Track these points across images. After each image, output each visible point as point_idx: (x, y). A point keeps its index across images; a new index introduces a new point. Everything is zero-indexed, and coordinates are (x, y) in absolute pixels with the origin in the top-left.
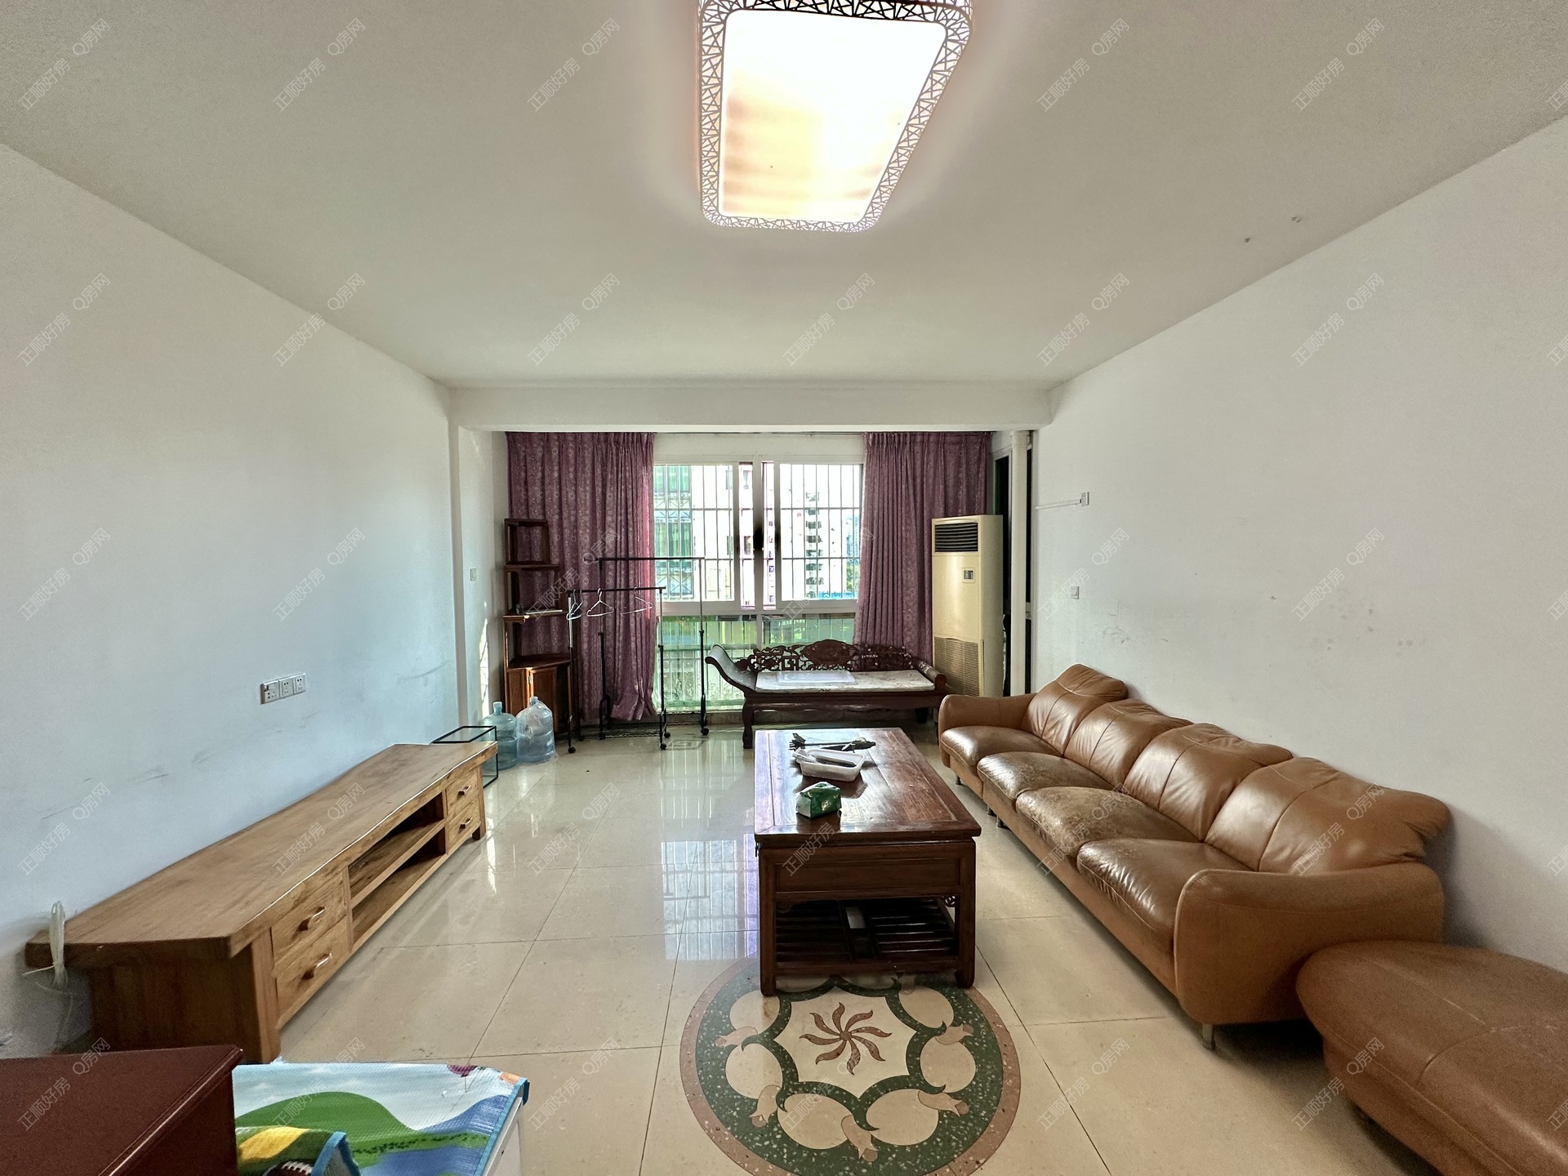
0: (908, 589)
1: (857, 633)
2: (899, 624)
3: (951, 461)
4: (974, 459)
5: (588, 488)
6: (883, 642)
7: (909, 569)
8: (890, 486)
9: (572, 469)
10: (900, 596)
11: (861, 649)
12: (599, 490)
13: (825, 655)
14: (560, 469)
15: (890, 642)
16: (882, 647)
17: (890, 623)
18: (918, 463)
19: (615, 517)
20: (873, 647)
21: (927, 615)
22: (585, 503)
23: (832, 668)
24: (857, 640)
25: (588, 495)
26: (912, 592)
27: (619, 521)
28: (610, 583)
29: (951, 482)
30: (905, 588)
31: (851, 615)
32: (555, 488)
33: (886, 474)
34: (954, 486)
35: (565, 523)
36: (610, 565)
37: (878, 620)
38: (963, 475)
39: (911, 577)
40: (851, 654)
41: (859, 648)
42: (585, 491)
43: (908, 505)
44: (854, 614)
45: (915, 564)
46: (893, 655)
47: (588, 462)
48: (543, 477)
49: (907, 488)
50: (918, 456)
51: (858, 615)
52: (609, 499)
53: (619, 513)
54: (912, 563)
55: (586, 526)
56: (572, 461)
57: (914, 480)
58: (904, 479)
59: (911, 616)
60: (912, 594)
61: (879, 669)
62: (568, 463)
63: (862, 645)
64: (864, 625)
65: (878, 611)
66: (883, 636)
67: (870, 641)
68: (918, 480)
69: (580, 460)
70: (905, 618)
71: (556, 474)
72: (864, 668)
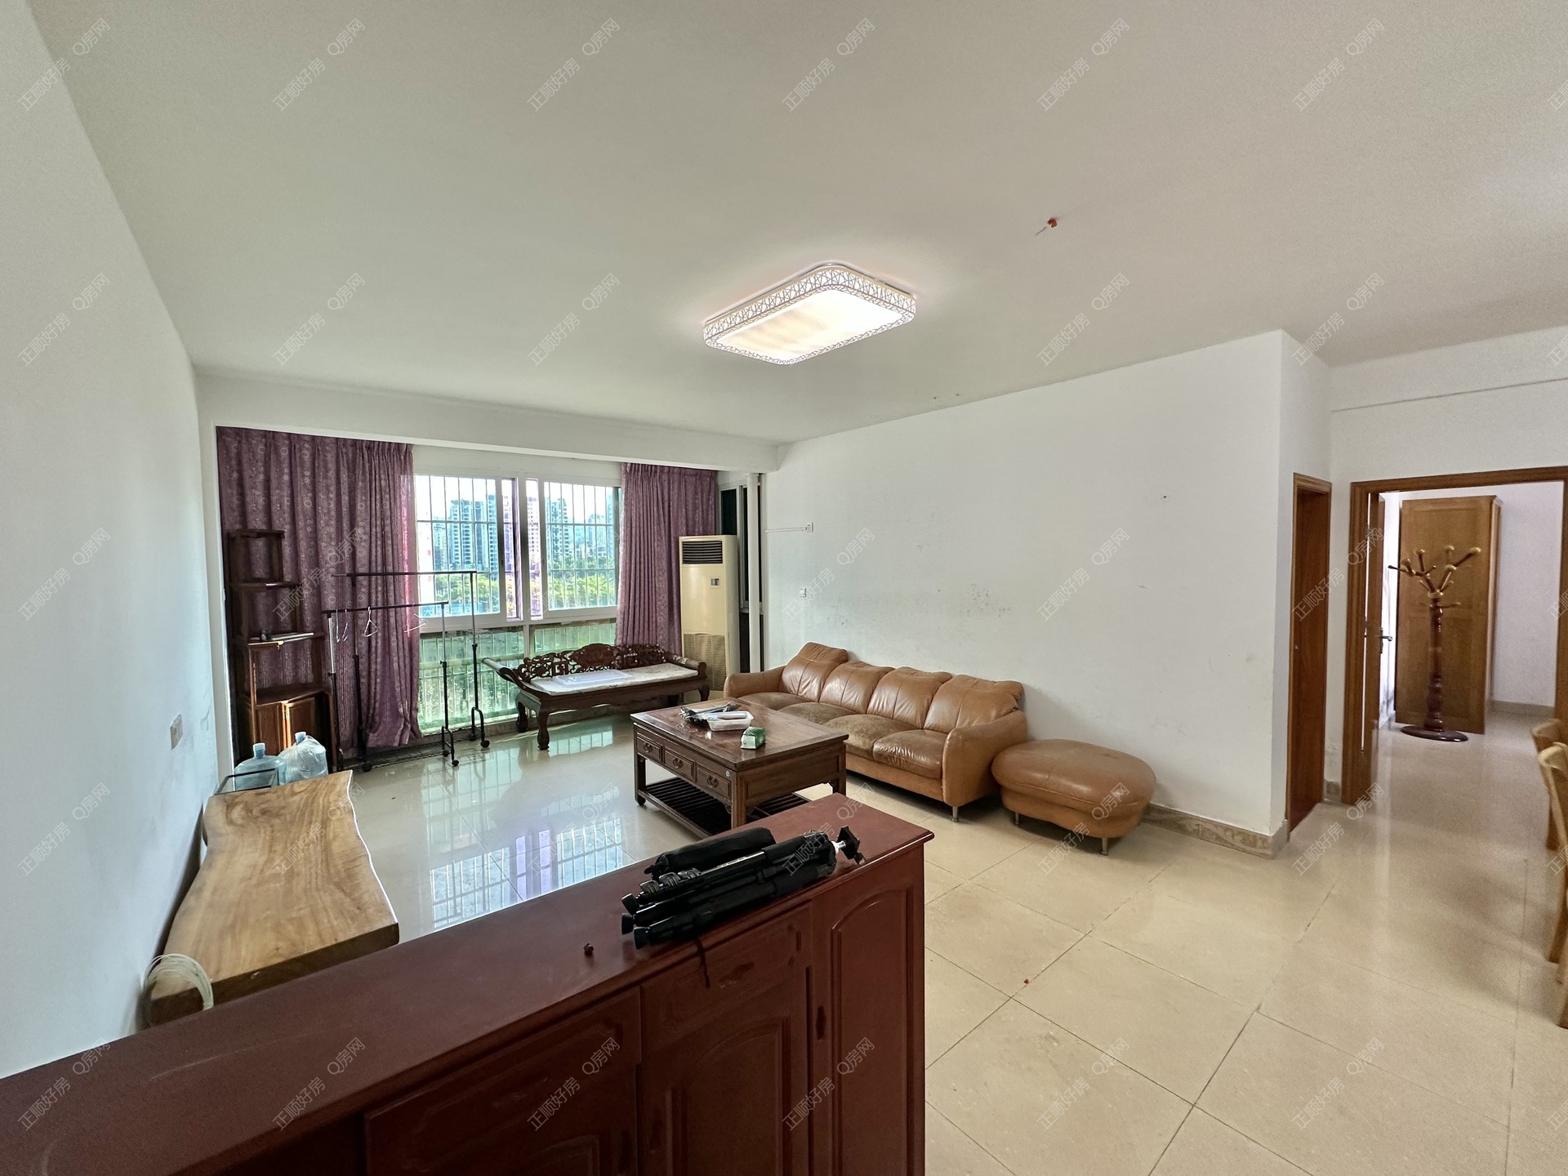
0: (660, 595)
1: (619, 636)
2: (654, 625)
3: (691, 489)
4: (706, 489)
5: (332, 496)
6: (641, 642)
7: (660, 578)
8: (645, 508)
9: (308, 473)
10: (654, 603)
11: (622, 650)
12: (345, 499)
13: (593, 658)
14: (291, 473)
15: (646, 642)
16: (641, 645)
17: (646, 625)
18: (666, 490)
19: (368, 529)
20: (633, 646)
21: (676, 617)
22: (329, 512)
23: (599, 669)
24: (619, 642)
25: (333, 505)
26: (663, 597)
27: (373, 533)
28: (363, 599)
29: (690, 507)
30: (657, 595)
31: (613, 620)
32: (286, 492)
33: (641, 496)
34: (692, 511)
35: (301, 534)
36: (363, 580)
37: (637, 623)
38: (698, 502)
39: (661, 584)
40: (615, 655)
41: (621, 649)
42: (328, 498)
43: (659, 524)
44: (615, 619)
45: (666, 574)
46: (649, 653)
47: (332, 466)
48: (268, 481)
49: (658, 510)
50: (666, 484)
51: (619, 620)
52: (360, 507)
53: (374, 524)
54: (663, 573)
55: (331, 538)
56: (308, 464)
57: (663, 503)
58: (655, 503)
59: (662, 618)
60: (663, 599)
61: (638, 666)
62: (302, 466)
63: (624, 646)
64: (624, 630)
65: (637, 616)
66: (641, 636)
67: (630, 642)
68: (666, 504)
69: (319, 463)
70: (658, 620)
71: (286, 478)
72: (626, 665)
